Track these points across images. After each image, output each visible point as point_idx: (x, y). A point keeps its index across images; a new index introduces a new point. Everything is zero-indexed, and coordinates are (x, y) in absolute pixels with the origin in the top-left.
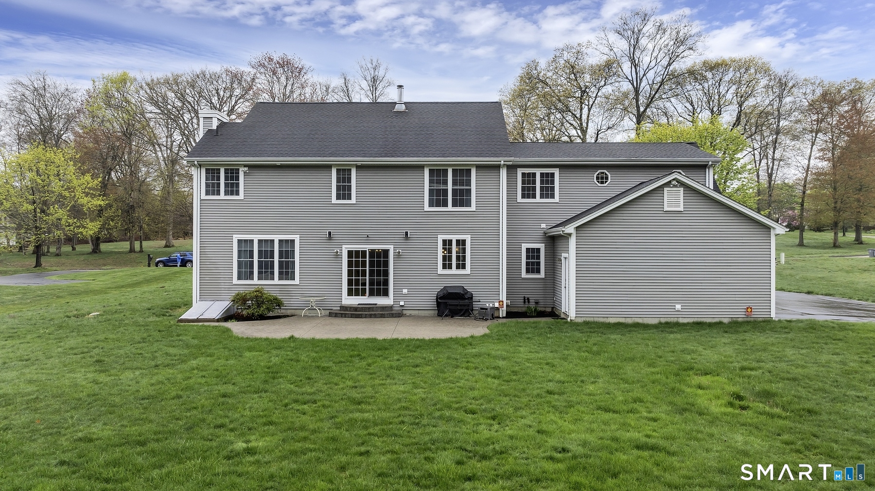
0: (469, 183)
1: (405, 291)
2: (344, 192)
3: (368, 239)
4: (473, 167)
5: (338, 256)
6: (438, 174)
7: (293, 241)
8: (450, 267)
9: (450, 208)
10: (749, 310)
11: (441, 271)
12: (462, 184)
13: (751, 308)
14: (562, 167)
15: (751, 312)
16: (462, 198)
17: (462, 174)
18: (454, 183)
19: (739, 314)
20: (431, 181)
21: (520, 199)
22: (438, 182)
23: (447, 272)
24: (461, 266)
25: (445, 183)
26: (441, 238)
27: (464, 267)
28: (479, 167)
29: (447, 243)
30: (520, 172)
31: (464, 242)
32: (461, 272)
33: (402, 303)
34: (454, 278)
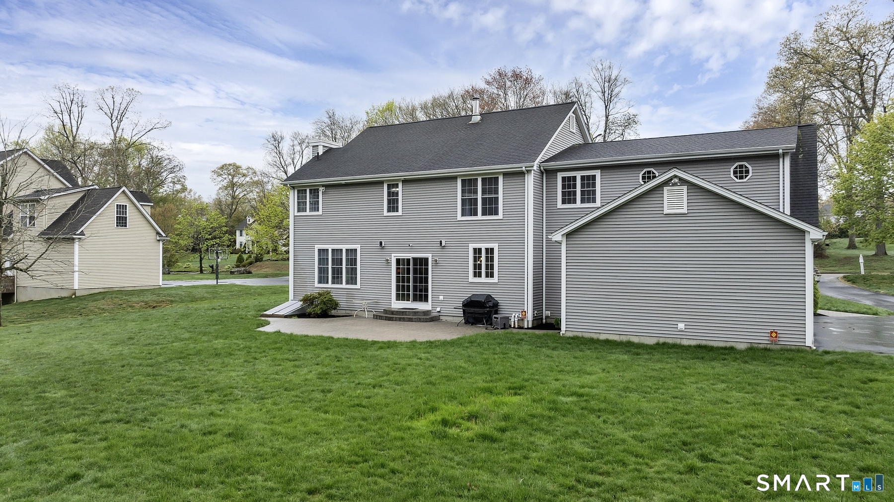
0: (496, 192)
1: (441, 298)
2: (393, 205)
3: (411, 248)
4: (500, 175)
5: (388, 262)
6: (469, 184)
7: (356, 250)
8: (480, 276)
9: (480, 216)
10: (774, 335)
11: (471, 279)
12: (490, 193)
13: (776, 333)
14: (603, 168)
15: (776, 337)
16: (491, 207)
17: (491, 183)
18: (484, 192)
19: (762, 340)
20: (463, 192)
21: (560, 205)
22: (470, 192)
23: (477, 280)
24: (490, 274)
25: (476, 192)
26: (472, 246)
27: (492, 276)
28: (506, 175)
29: (478, 251)
30: (560, 176)
31: (492, 250)
32: (489, 280)
33: (438, 309)
34: (481, 285)
